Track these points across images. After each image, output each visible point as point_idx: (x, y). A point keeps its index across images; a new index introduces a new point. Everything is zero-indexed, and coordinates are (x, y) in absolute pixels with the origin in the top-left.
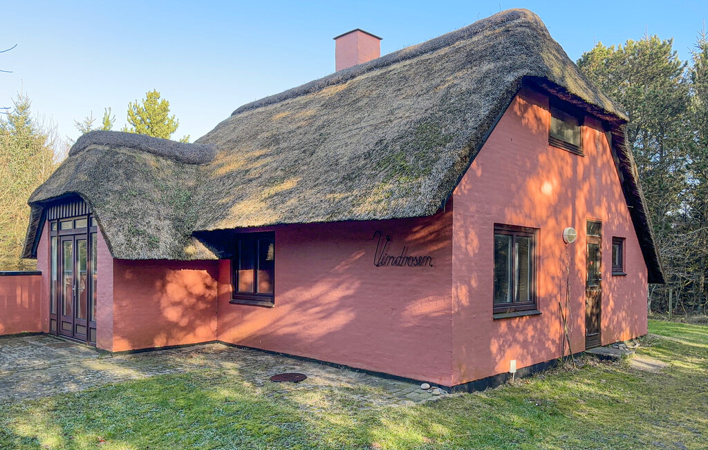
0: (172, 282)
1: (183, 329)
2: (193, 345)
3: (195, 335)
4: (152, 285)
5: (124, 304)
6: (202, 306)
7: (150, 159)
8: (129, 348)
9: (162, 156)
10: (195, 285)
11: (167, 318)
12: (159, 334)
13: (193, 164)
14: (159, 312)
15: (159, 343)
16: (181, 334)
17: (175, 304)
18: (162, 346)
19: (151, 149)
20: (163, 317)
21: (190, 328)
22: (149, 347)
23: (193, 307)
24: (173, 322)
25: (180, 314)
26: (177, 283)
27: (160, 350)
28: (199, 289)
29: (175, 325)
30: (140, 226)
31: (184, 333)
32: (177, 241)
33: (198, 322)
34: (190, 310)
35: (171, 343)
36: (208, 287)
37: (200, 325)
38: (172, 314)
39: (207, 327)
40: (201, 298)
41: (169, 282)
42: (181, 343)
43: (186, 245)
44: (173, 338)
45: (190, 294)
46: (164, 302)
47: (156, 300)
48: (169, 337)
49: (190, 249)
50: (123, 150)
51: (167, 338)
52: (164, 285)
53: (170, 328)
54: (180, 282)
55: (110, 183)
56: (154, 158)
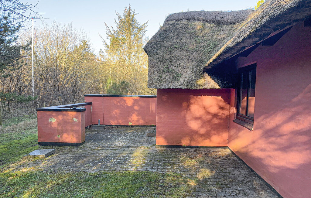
0: (194, 104)
1: (202, 135)
2: (210, 147)
3: (211, 141)
4: (180, 105)
5: (162, 116)
6: (216, 121)
7: (198, 25)
8: (165, 144)
9: (208, 21)
10: (211, 106)
11: (190, 127)
12: (185, 137)
13: (230, 24)
14: (185, 123)
15: (185, 142)
16: (200, 139)
17: (196, 119)
18: (187, 145)
19: (201, 18)
20: (188, 126)
21: (207, 136)
22: (179, 145)
23: (209, 121)
24: (195, 130)
25: (200, 125)
26: (198, 104)
27: (186, 148)
28: (214, 109)
29: (196, 132)
30: (172, 67)
31: (203, 138)
32: (194, 76)
33: (213, 132)
34: (207, 123)
35: (193, 144)
36: (222, 108)
37: (215, 134)
38: (194, 125)
39: (220, 136)
40: (215, 116)
41: (192, 104)
42: (200, 145)
43: (199, 78)
44: (194, 141)
45: (208, 113)
46: (188, 117)
47: (182, 115)
48: (192, 139)
49: (201, 81)
50: (183, 22)
51: (191, 141)
52: (188, 106)
53: (193, 134)
54: (201, 104)
55: (165, 42)
56: (202, 24)
